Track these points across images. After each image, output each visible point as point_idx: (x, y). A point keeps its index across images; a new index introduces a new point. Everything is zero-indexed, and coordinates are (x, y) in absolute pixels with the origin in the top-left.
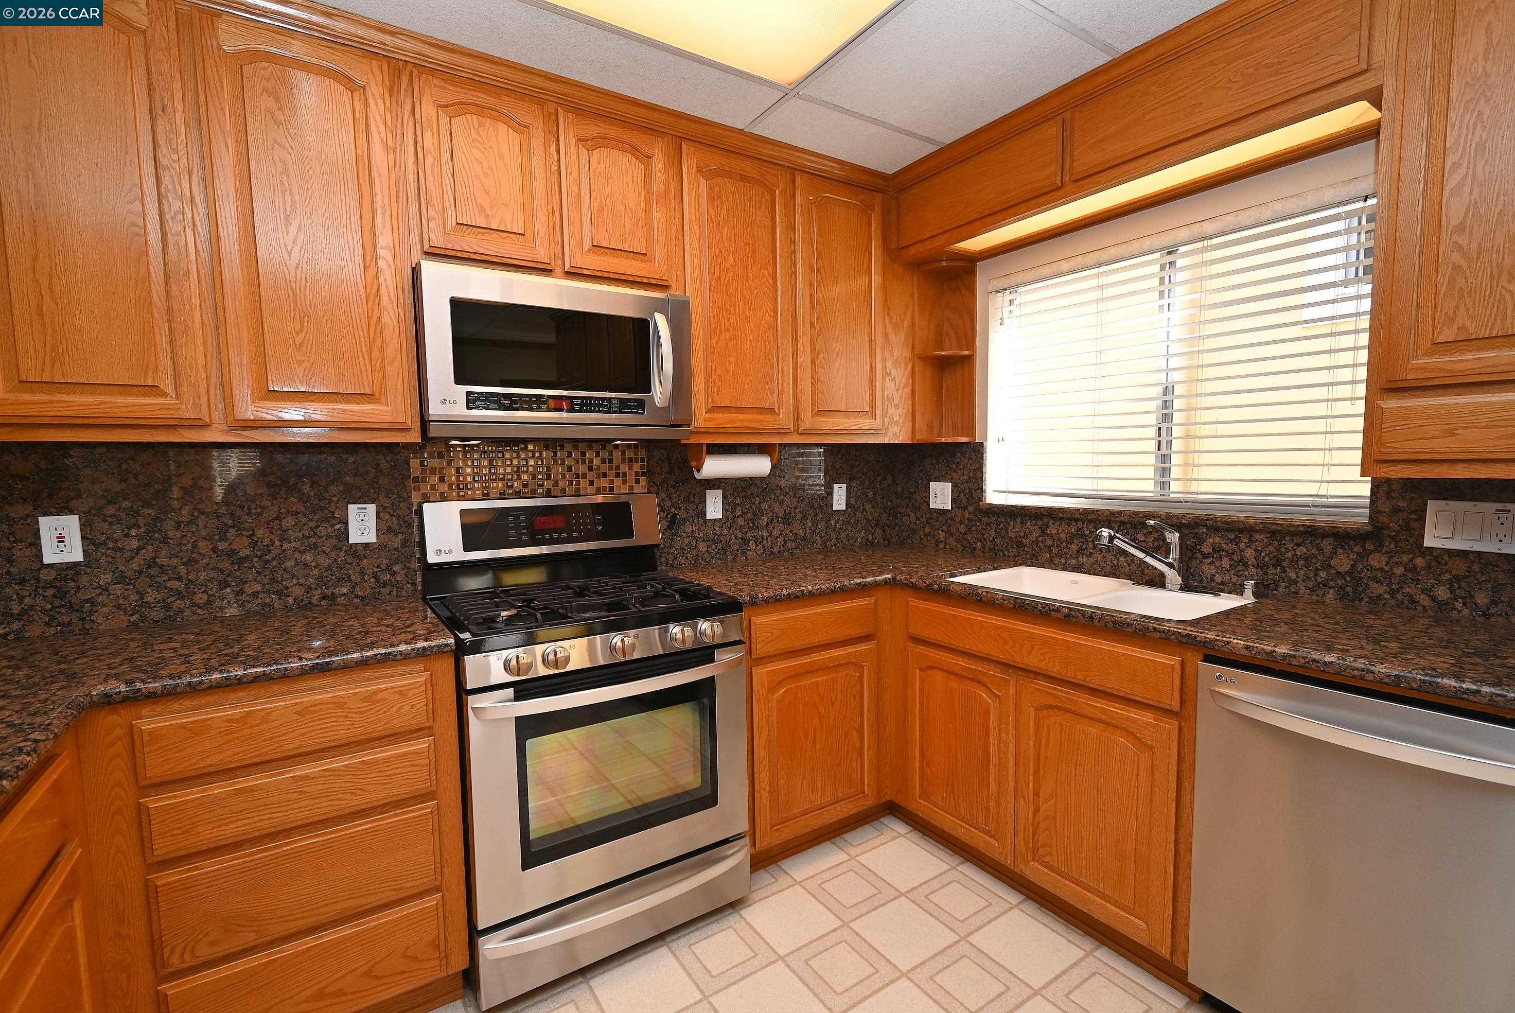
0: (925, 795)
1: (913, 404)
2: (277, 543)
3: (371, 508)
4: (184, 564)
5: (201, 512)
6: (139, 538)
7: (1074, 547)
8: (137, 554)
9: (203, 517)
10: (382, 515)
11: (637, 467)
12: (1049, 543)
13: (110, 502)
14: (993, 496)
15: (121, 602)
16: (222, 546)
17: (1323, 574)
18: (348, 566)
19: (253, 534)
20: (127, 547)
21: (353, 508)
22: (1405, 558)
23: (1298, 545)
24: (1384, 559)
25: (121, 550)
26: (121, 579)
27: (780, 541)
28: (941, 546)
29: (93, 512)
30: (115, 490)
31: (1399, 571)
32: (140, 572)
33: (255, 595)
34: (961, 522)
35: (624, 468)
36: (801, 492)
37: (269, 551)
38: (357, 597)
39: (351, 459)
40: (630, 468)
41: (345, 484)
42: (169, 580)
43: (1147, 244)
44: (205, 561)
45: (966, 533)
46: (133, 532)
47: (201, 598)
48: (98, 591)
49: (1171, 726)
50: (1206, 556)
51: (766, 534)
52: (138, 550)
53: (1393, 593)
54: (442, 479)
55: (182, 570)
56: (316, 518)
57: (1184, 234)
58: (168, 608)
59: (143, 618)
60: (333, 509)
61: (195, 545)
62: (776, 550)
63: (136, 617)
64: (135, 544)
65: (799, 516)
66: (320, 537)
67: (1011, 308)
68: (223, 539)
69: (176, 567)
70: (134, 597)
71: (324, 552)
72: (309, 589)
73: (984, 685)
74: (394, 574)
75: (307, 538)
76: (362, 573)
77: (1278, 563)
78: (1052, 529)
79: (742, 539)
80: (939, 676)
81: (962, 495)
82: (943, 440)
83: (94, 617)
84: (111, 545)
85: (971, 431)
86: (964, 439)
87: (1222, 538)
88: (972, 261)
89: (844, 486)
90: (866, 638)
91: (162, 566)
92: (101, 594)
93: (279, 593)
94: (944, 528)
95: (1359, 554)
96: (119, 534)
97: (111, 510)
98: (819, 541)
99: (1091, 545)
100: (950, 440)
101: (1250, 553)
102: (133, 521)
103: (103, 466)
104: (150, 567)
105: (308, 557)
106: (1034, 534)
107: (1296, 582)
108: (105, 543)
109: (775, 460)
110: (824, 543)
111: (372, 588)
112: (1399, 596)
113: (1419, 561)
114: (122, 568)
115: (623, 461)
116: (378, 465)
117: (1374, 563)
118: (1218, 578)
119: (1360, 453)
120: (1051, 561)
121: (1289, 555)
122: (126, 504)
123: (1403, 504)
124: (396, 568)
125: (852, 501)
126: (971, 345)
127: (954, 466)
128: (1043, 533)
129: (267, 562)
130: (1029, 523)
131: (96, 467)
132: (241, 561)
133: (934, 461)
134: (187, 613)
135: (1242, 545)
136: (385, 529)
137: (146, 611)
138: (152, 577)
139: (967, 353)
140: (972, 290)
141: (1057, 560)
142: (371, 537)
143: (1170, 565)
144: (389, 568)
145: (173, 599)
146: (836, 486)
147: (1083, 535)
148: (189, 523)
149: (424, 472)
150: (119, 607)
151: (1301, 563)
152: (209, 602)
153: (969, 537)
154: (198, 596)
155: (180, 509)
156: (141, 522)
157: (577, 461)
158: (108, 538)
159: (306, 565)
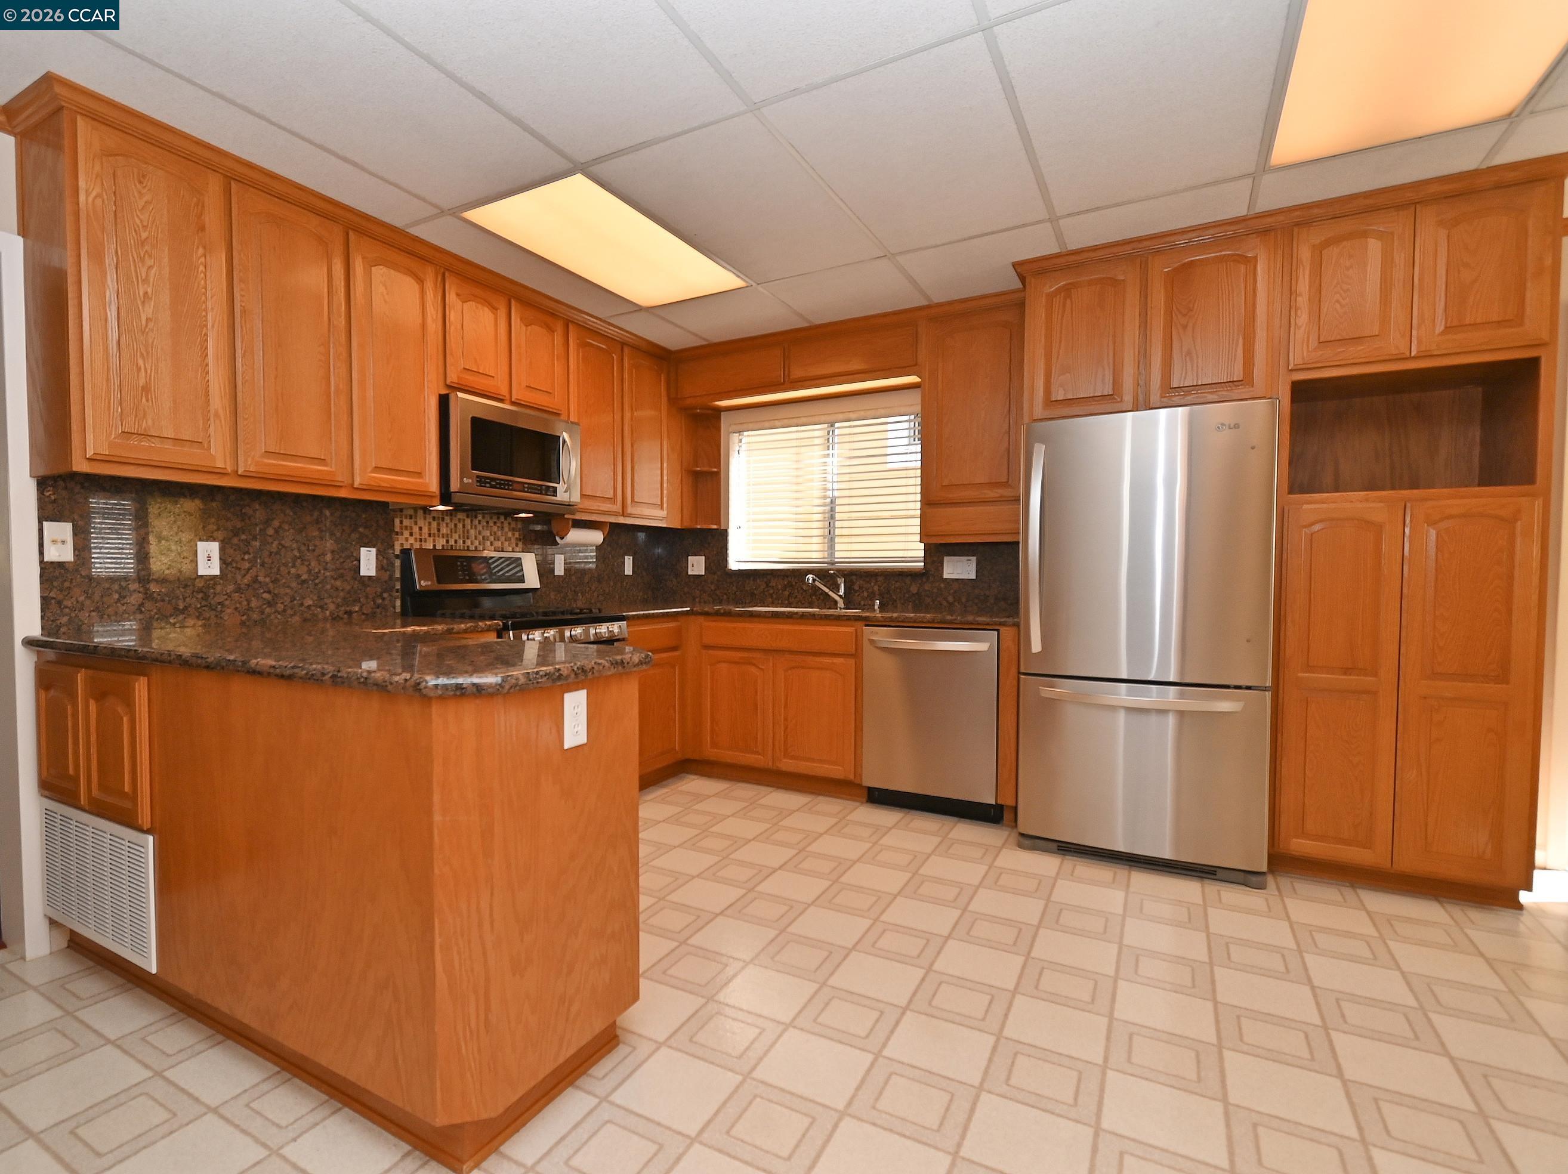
0: (714, 745)
1: (682, 502)
2: (322, 572)
3: (374, 550)
4: (272, 582)
5: (284, 546)
6: (250, 561)
7: (787, 593)
8: (247, 572)
9: (284, 549)
10: (379, 556)
11: (517, 535)
12: (771, 591)
13: (235, 535)
14: (733, 565)
15: (238, 605)
16: (293, 571)
17: (907, 595)
18: (359, 591)
19: (309, 565)
20: (243, 568)
21: (363, 550)
22: (937, 584)
23: (896, 582)
24: (930, 585)
25: (239, 569)
26: (238, 590)
27: (596, 594)
28: (697, 600)
29: (226, 540)
30: (238, 527)
31: (935, 590)
32: (248, 585)
33: (309, 607)
34: (712, 583)
35: (510, 534)
36: (607, 561)
37: (318, 577)
38: (363, 614)
39: (364, 516)
40: (514, 535)
41: (360, 533)
42: (264, 592)
43: (823, 418)
44: (284, 581)
45: (715, 590)
46: (246, 557)
47: (280, 607)
48: (226, 597)
49: (852, 662)
50: (856, 591)
51: (588, 589)
52: (249, 569)
53: (933, 601)
54: (411, 534)
55: (271, 586)
56: (343, 555)
57: (841, 416)
58: (262, 613)
59: (249, 619)
60: (352, 550)
61: (279, 570)
62: (593, 601)
63: (244, 618)
64: (247, 565)
65: (606, 577)
66: (345, 569)
67: (740, 444)
68: (294, 566)
69: (268, 584)
70: (245, 603)
71: (346, 580)
72: (338, 606)
73: (754, 665)
74: (383, 599)
75: (339, 569)
76: (367, 597)
77: (888, 592)
78: (773, 583)
79: (574, 591)
80: (724, 666)
81: (712, 565)
82: (699, 527)
83: (222, 616)
84: (234, 565)
85: (719, 523)
86: (715, 527)
87: (864, 580)
88: (719, 410)
89: (631, 557)
90: (674, 649)
91: (260, 582)
92: (227, 599)
93: (321, 607)
94: (699, 588)
95: (920, 584)
96: (238, 558)
97: (235, 541)
98: (617, 597)
99: (796, 591)
100: (705, 527)
101: (876, 588)
102: (246, 550)
103: (232, 510)
104: (254, 582)
105: (338, 583)
106: (762, 587)
107: (896, 601)
108: (231, 563)
109: (606, 534)
110: (620, 598)
111: (372, 608)
112: (936, 603)
113: (942, 585)
114: (239, 582)
115: (510, 530)
116: (377, 521)
117: (926, 588)
118: (862, 603)
119: (919, 536)
120: (773, 603)
121: (893, 587)
122: (243, 537)
123: (935, 559)
124: (385, 595)
125: (636, 569)
126: (719, 466)
127: (707, 545)
128: (767, 586)
129: (316, 585)
130: (758, 581)
131: (228, 510)
132: (304, 582)
133: (691, 542)
134: (272, 617)
135: (872, 584)
136: (380, 568)
137: (250, 613)
138: (255, 589)
139: (715, 470)
140: (719, 429)
141: (776, 602)
142: (372, 573)
143: (840, 596)
144: (381, 596)
145: (265, 606)
146: (626, 557)
147: (792, 586)
148: (277, 553)
149: (401, 528)
150: (236, 609)
151: (898, 590)
152: (284, 611)
153: (718, 592)
154: (279, 605)
155: (272, 543)
156: (251, 551)
157: (483, 527)
158: (233, 560)
159: (337, 589)
